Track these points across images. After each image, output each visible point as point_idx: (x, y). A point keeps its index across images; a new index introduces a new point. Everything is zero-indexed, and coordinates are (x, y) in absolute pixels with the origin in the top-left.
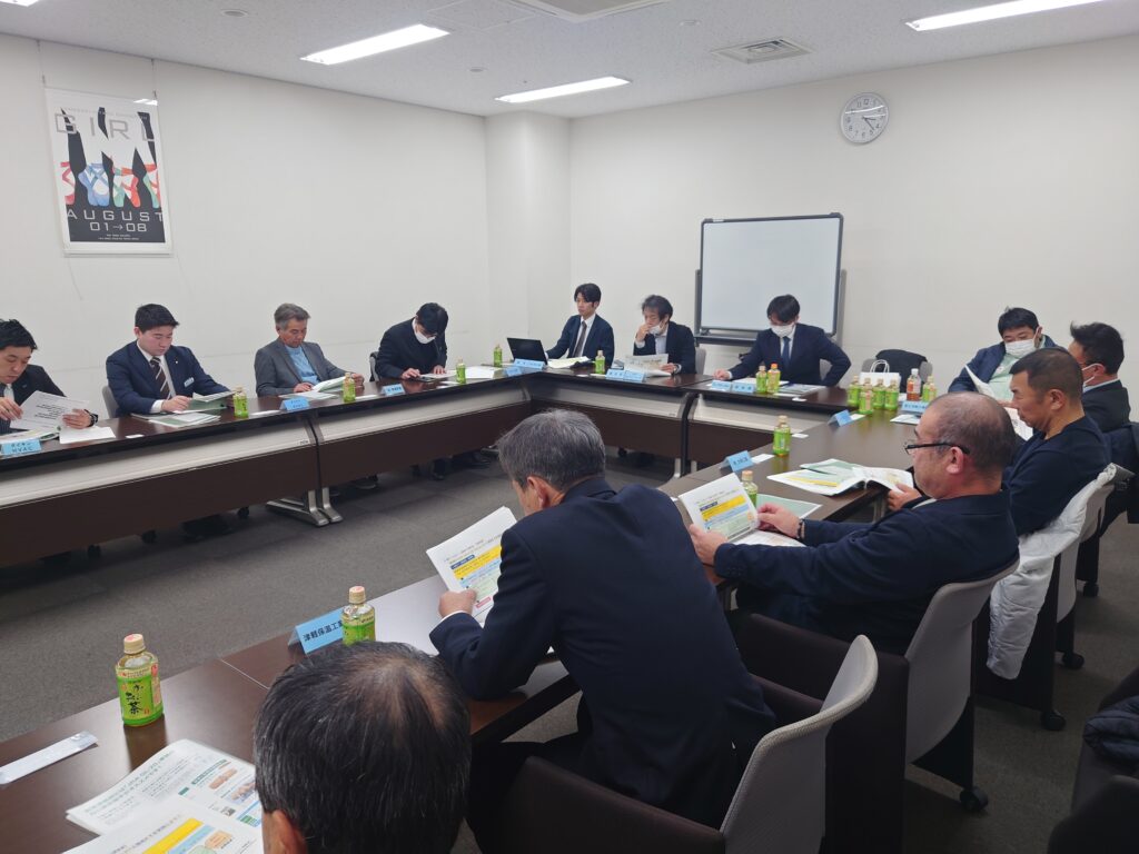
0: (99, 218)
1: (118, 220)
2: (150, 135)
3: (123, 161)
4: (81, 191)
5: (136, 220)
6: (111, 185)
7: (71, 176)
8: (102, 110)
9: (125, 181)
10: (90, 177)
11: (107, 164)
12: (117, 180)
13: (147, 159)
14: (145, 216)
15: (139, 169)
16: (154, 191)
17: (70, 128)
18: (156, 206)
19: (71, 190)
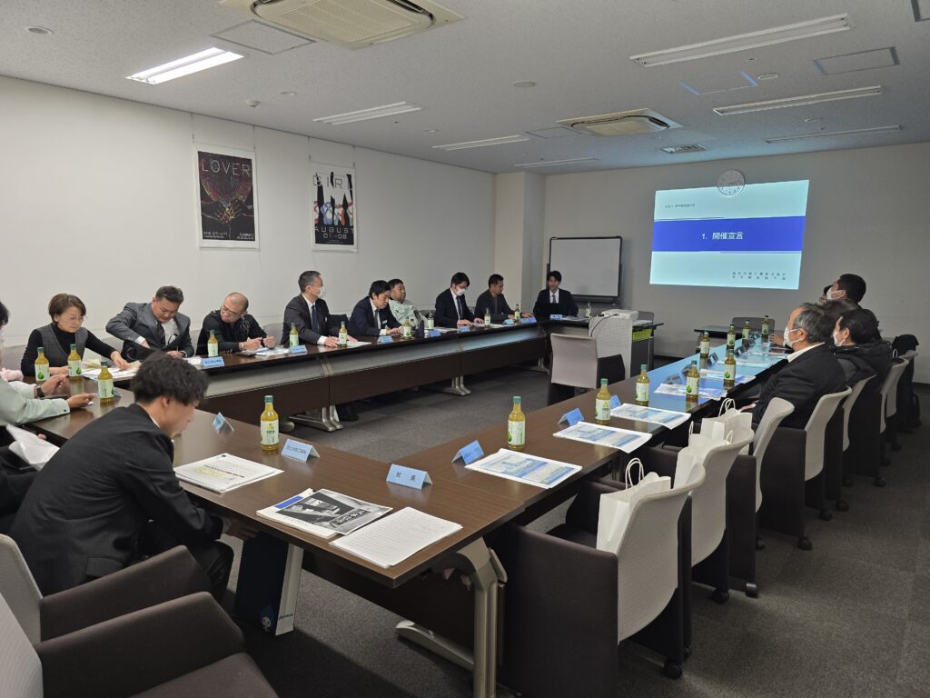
0: (328, 232)
1: (335, 233)
2: (351, 187)
3: (339, 202)
4: (321, 216)
5: (343, 233)
6: (333, 213)
7: (317, 209)
8: (332, 173)
9: (339, 211)
10: (325, 209)
11: (333, 201)
12: (336, 211)
13: (349, 201)
14: (346, 230)
15: (345, 205)
16: (351, 217)
17: (318, 183)
18: (351, 225)
19: (317, 216)
